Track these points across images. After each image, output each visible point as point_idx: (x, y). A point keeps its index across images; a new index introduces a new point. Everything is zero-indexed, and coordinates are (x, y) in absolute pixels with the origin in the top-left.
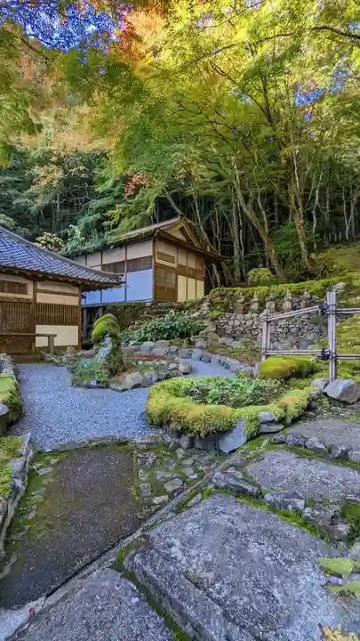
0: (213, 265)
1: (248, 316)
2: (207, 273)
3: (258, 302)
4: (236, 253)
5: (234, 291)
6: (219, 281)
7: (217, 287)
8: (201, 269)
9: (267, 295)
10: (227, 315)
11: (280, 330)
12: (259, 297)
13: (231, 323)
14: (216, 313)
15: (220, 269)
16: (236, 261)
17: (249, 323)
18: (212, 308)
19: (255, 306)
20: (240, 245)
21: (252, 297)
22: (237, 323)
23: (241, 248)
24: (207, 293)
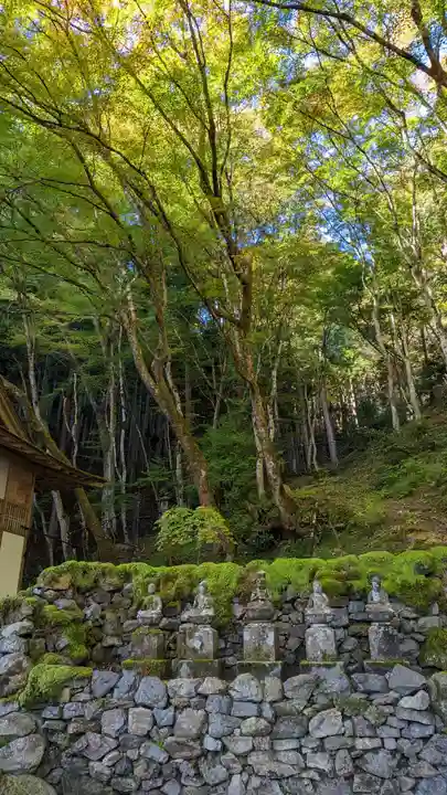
0: (55, 495)
1: (183, 685)
2: (36, 516)
3: (212, 621)
4: (108, 474)
5: (127, 576)
6: (64, 537)
7: (59, 560)
8: (20, 501)
9: (244, 598)
10: (101, 678)
11: (321, 762)
12: (215, 605)
13: (112, 723)
14: (50, 672)
15: (70, 506)
16: (108, 493)
17: (189, 721)
18: (40, 643)
19: (202, 640)
20: (118, 459)
21: (187, 599)
22: (139, 722)
23: (119, 465)
24: (27, 578)
